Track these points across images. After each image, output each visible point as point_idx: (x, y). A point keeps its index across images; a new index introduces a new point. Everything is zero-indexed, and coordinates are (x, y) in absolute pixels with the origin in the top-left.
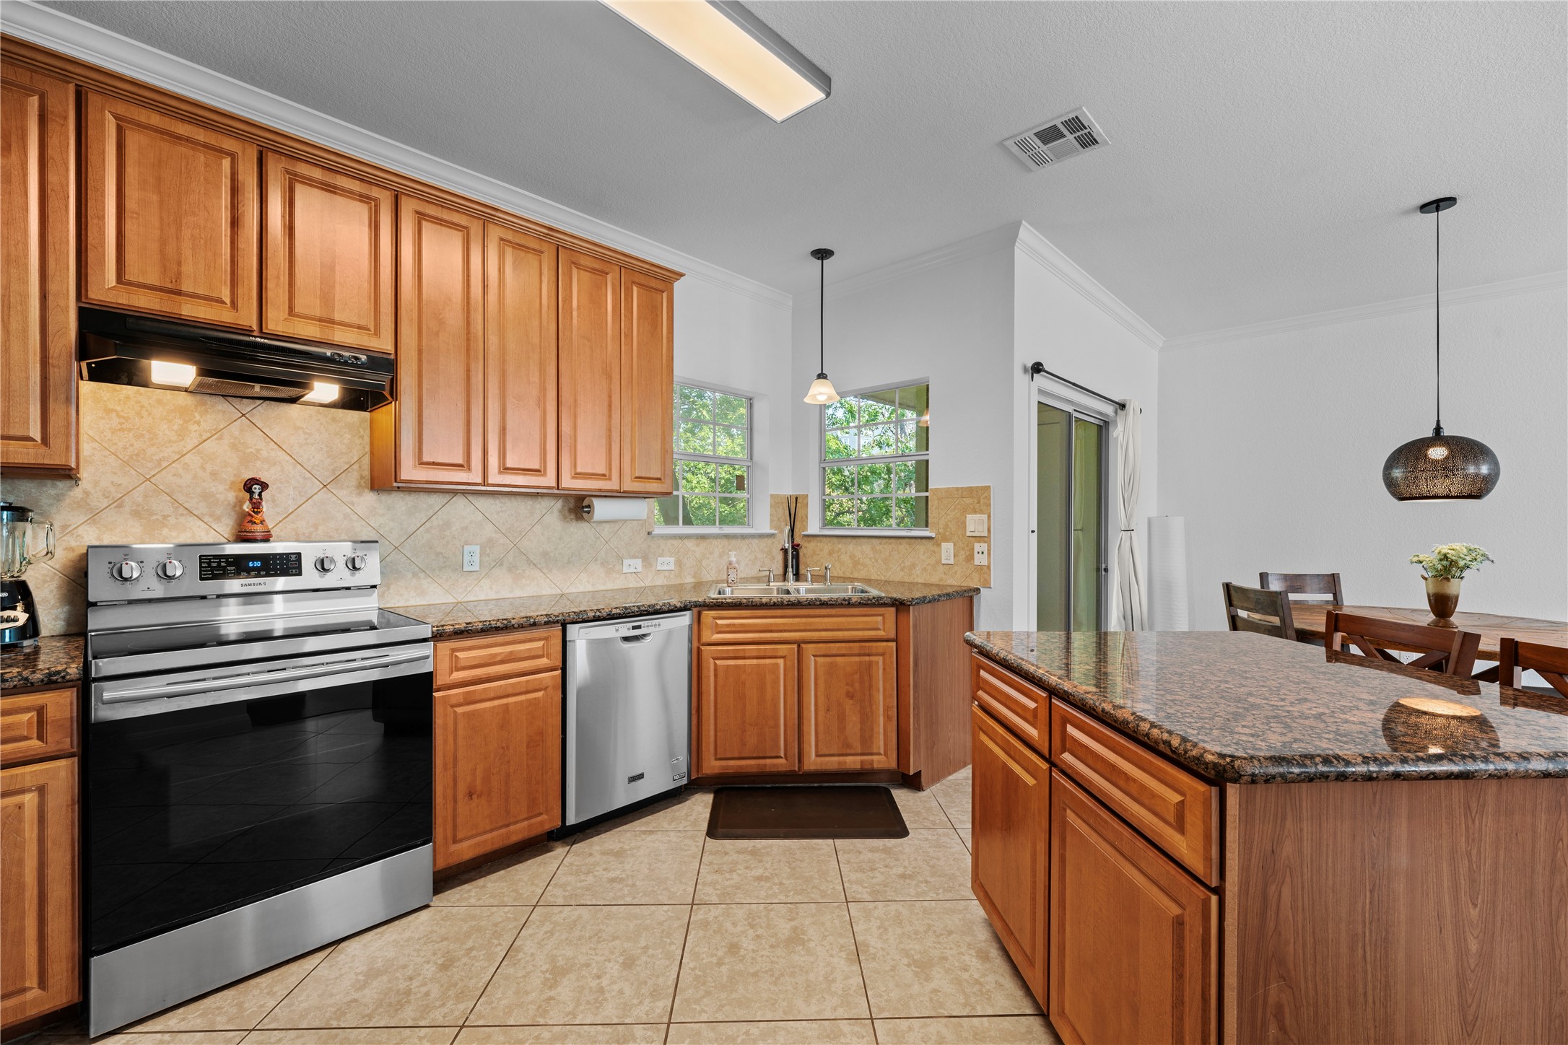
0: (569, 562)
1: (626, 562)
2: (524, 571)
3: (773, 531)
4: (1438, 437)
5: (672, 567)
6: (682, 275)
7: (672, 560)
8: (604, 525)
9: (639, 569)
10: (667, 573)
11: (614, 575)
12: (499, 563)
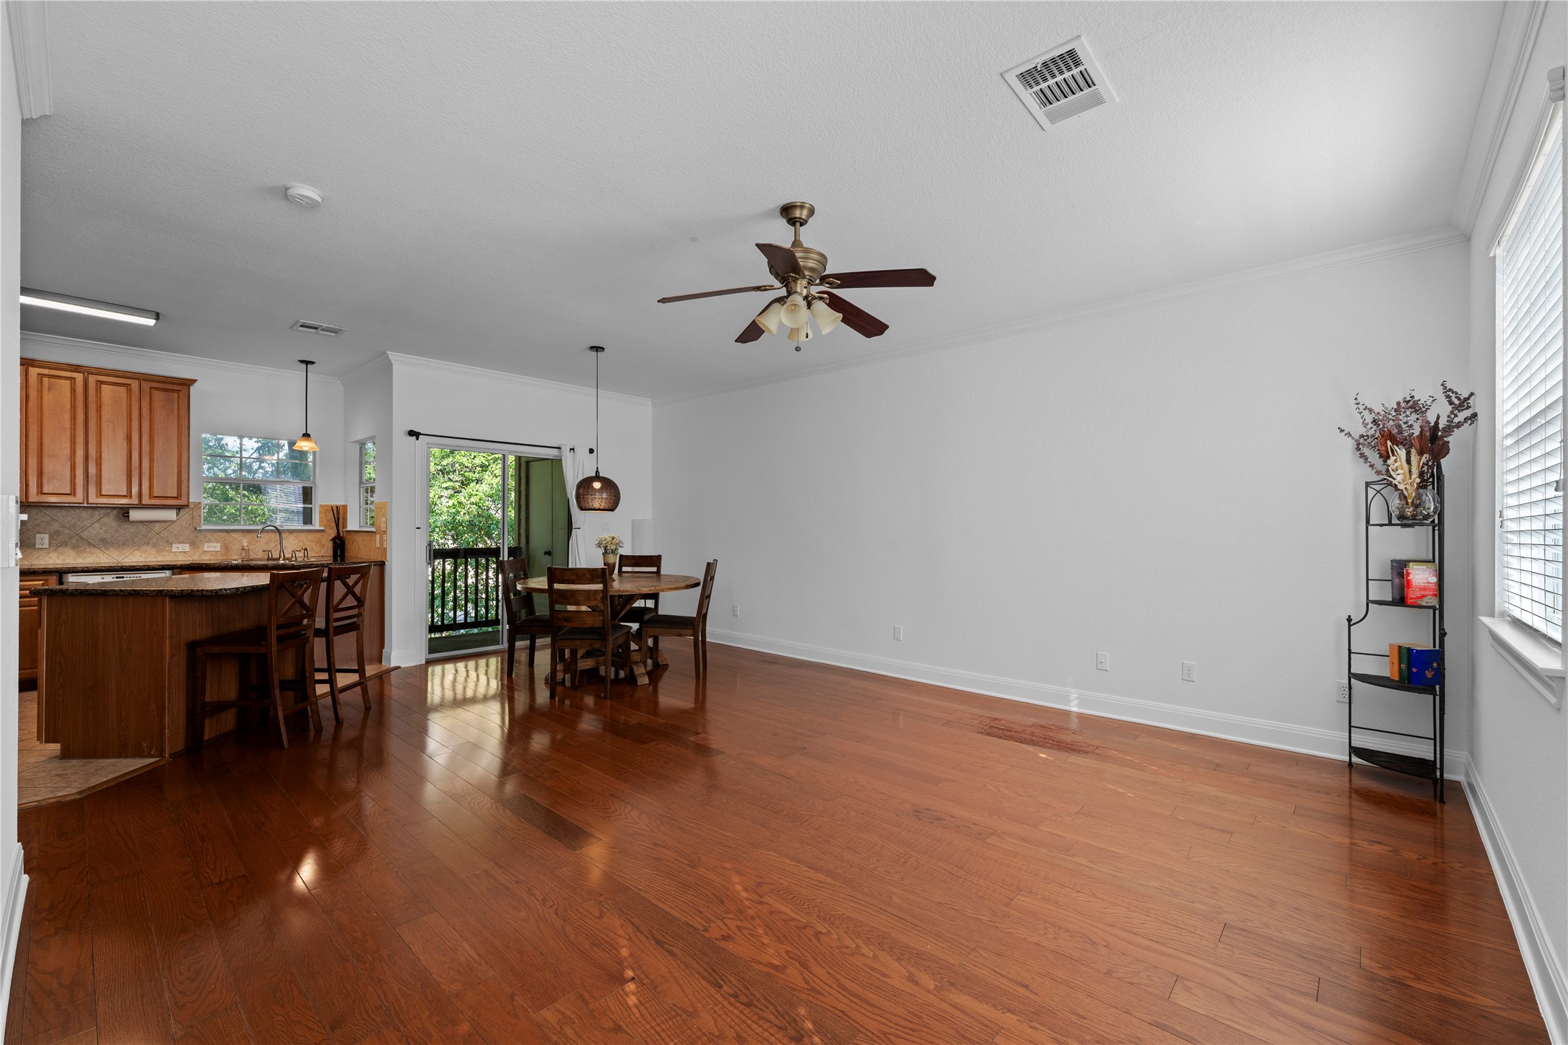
0: (124, 544)
1: (174, 546)
2: (85, 549)
3: (323, 528)
4: (597, 477)
5: (218, 549)
6: (195, 381)
7: (218, 545)
8: (155, 524)
9: (187, 549)
10: (213, 553)
11: (164, 553)
12: (65, 544)
